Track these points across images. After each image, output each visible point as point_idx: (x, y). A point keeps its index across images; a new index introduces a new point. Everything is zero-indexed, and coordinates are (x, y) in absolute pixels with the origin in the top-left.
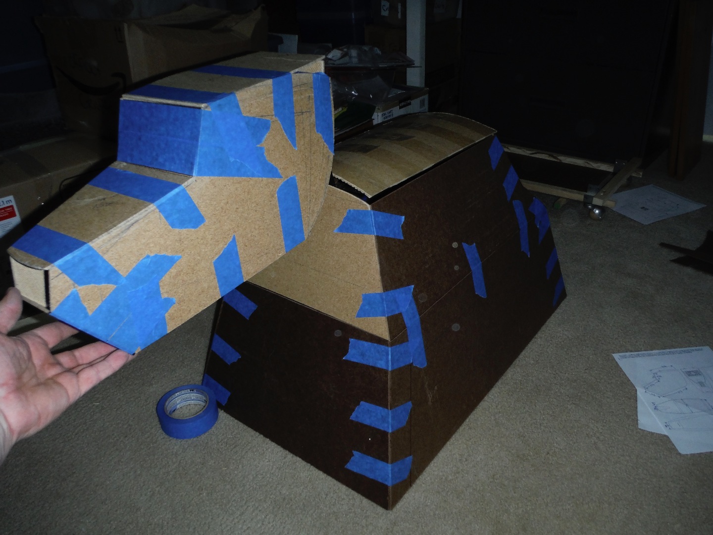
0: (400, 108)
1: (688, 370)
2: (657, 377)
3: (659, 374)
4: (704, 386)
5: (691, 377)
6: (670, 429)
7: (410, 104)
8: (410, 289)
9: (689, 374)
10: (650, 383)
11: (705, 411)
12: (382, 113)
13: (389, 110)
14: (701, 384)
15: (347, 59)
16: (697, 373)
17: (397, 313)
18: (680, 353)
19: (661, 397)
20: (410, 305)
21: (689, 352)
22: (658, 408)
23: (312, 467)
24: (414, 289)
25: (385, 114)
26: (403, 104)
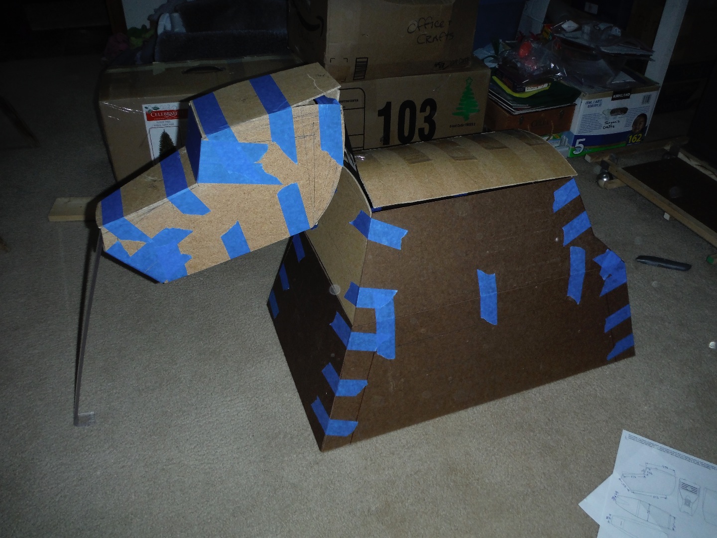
0: (613, 99)
1: (688, 483)
2: (647, 472)
3: (652, 471)
4: (689, 505)
5: (683, 491)
6: (609, 522)
7: (628, 97)
8: (392, 293)
9: (685, 486)
10: (634, 474)
11: (661, 527)
12: (586, 101)
13: (597, 100)
14: (688, 503)
15: (578, 34)
16: (694, 490)
17: (369, 307)
18: (698, 464)
19: (630, 492)
20: (388, 305)
21: (708, 467)
22: (617, 499)
23: (297, 393)
24: (397, 294)
25: (590, 103)
26: (618, 96)
